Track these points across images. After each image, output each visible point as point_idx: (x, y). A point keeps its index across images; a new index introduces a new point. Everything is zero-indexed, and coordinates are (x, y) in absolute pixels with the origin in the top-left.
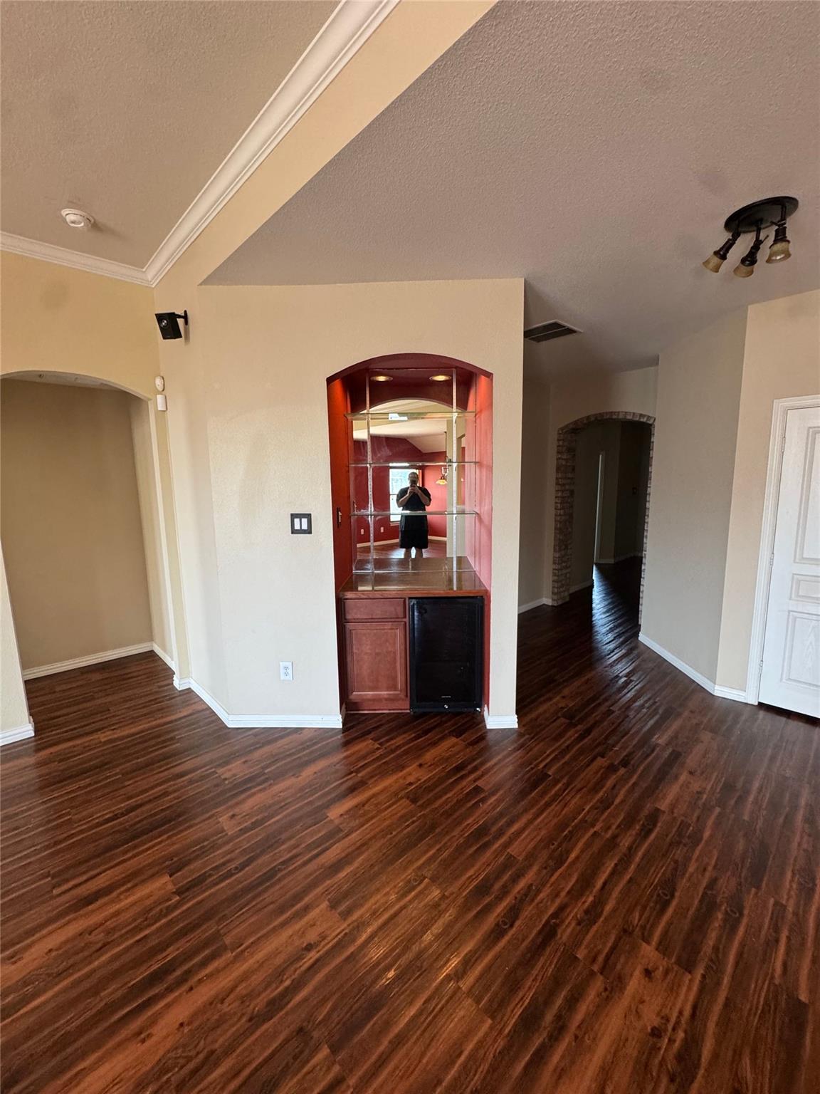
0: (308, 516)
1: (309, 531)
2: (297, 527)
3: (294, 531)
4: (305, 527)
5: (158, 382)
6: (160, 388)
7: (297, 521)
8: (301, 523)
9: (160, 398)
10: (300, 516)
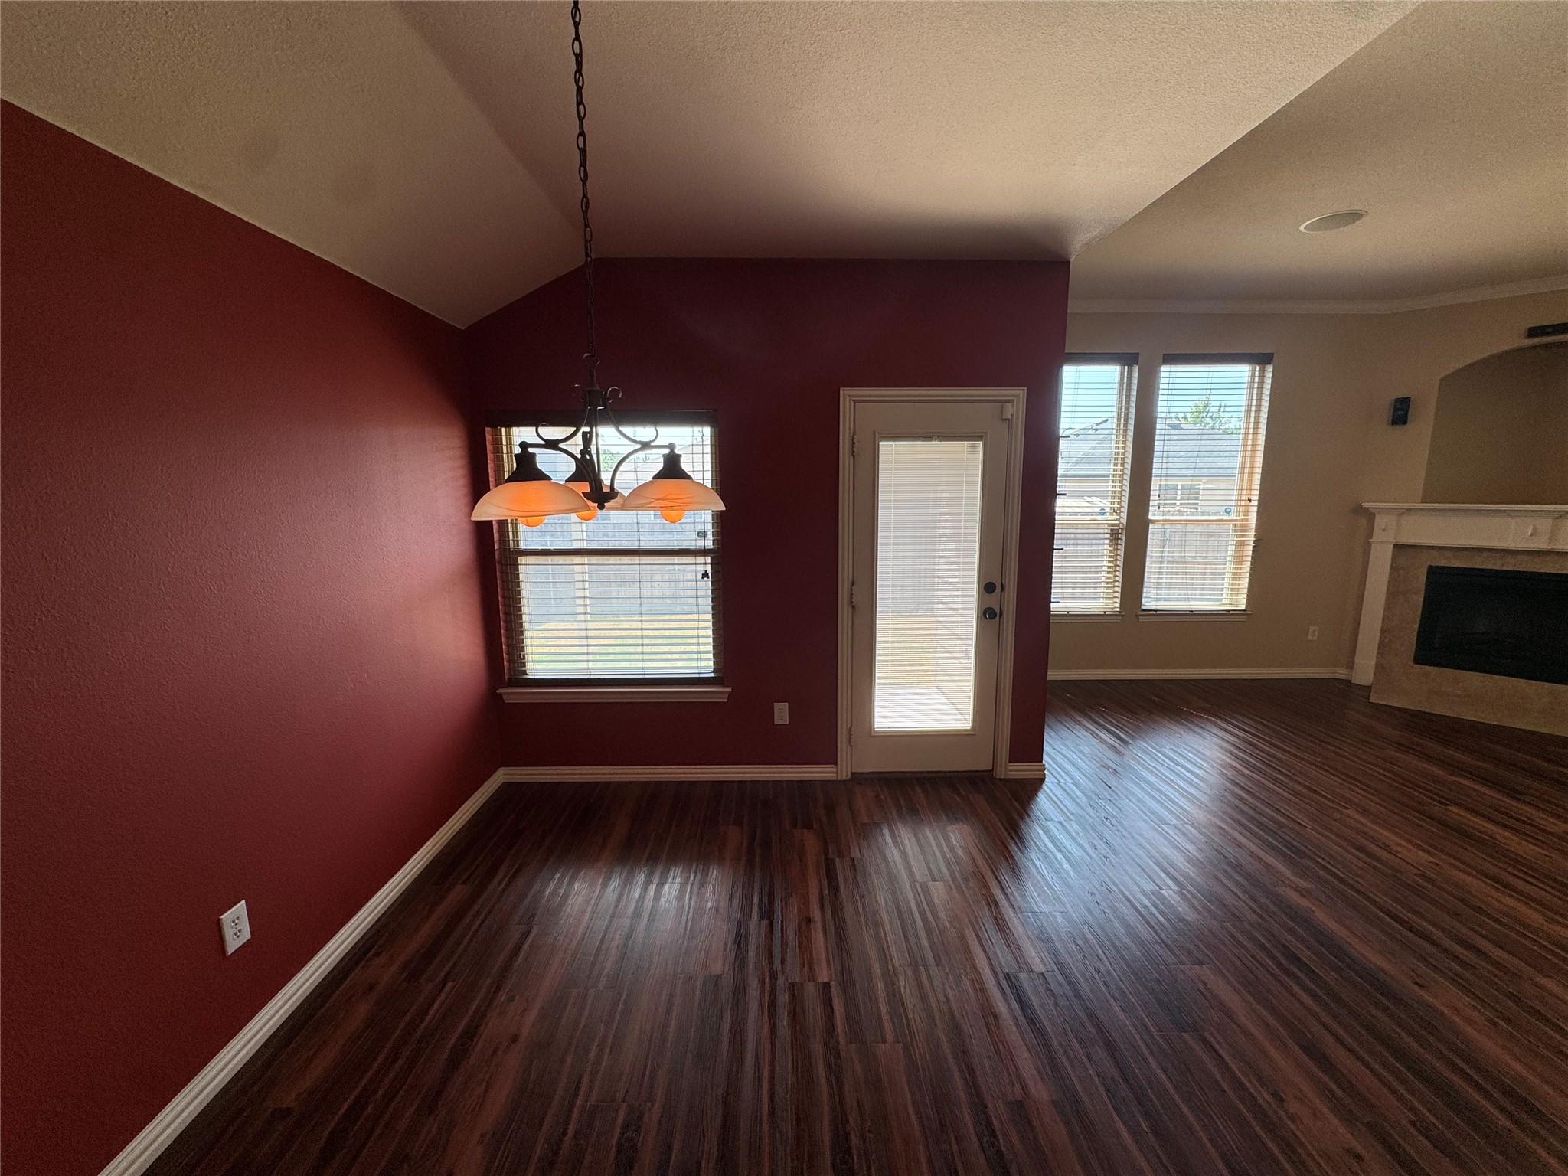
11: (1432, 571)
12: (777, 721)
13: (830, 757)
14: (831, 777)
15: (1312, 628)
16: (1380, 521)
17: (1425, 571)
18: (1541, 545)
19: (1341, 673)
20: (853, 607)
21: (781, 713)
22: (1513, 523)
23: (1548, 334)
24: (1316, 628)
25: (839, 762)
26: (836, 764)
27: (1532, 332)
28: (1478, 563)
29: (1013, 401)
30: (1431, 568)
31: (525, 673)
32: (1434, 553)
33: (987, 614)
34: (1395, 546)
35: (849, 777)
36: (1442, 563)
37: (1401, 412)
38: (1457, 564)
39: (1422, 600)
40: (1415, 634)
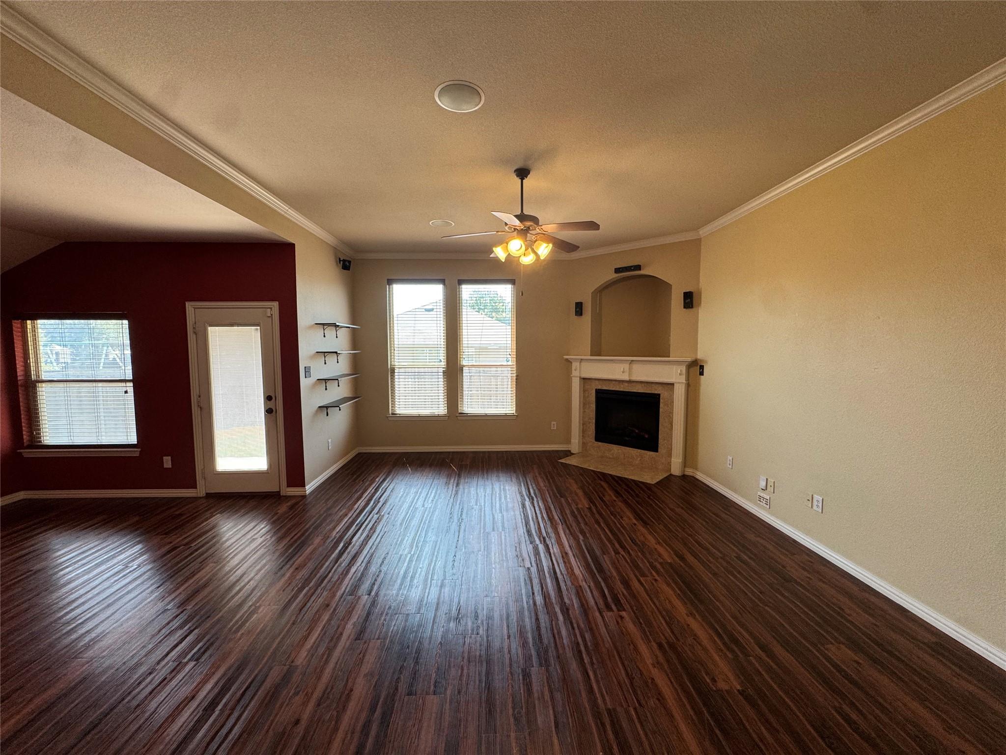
11: (598, 392)
12: (165, 466)
13: (194, 486)
14: (194, 495)
16: (573, 366)
17: (594, 391)
18: (626, 377)
20: (201, 408)
21: (167, 462)
23: (623, 271)
24: (555, 423)
25: (198, 487)
26: (196, 488)
27: (617, 270)
29: (271, 308)
30: (596, 389)
31: (40, 442)
32: (597, 382)
33: (269, 411)
34: (581, 378)
35: (205, 495)
36: (599, 387)
37: (579, 309)
38: (605, 388)
39: (593, 406)
40: (594, 424)
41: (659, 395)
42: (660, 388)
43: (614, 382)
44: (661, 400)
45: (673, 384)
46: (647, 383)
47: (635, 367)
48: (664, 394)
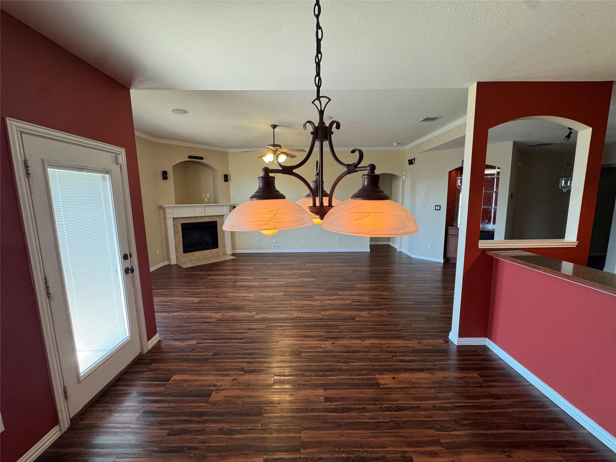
0: (440, 206)
1: (440, 210)
2: (437, 208)
3: (436, 210)
4: (439, 209)
5: (404, 172)
6: (404, 174)
7: (437, 207)
8: (438, 208)
9: (404, 176)
10: (438, 206)
11: (183, 225)
15: (157, 250)
16: (168, 211)
17: (180, 225)
18: (203, 215)
19: (166, 263)
22: (197, 209)
23: (192, 158)
27: (190, 157)
28: (192, 221)
30: (181, 224)
32: (182, 219)
34: (173, 218)
36: (184, 222)
37: (165, 175)
38: (187, 222)
39: (181, 234)
40: (182, 244)
41: (217, 221)
42: (217, 218)
43: (193, 218)
44: (218, 224)
45: (223, 216)
46: (211, 216)
47: (207, 209)
48: (219, 221)
